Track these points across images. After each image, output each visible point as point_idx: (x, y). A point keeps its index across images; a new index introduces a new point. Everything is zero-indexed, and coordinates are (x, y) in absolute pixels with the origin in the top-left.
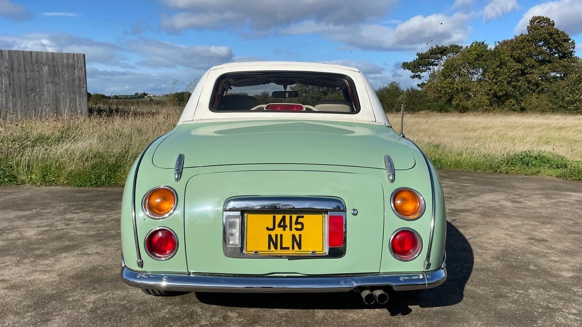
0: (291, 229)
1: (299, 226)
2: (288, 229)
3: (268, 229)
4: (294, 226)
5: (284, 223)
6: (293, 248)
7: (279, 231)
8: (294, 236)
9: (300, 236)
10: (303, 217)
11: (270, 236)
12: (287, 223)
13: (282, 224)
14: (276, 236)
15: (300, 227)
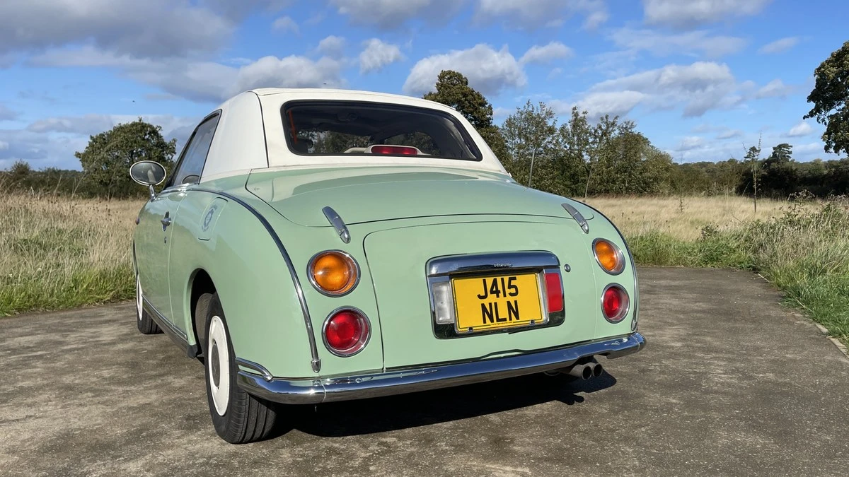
0: (505, 296)
1: (513, 291)
2: (501, 294)
3: (480, 297)
4: (508, 291)
5: (497, 288)
6: (511, 319)
7: (492, 298)
8: (509, 303)
9: (516, 302)
10: (515, 279)
11: (483, 306)
12: (500, 288)
13: (494, 289)
14: (490, 304)
15: (515, 292)
